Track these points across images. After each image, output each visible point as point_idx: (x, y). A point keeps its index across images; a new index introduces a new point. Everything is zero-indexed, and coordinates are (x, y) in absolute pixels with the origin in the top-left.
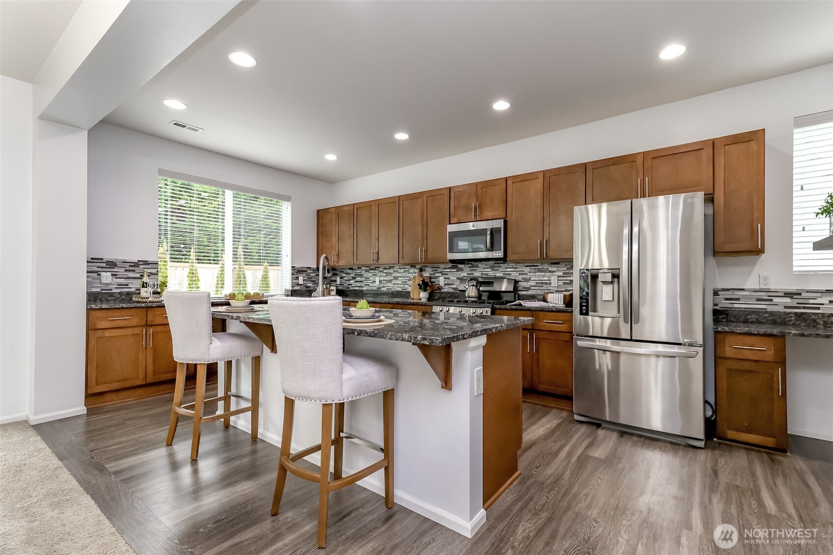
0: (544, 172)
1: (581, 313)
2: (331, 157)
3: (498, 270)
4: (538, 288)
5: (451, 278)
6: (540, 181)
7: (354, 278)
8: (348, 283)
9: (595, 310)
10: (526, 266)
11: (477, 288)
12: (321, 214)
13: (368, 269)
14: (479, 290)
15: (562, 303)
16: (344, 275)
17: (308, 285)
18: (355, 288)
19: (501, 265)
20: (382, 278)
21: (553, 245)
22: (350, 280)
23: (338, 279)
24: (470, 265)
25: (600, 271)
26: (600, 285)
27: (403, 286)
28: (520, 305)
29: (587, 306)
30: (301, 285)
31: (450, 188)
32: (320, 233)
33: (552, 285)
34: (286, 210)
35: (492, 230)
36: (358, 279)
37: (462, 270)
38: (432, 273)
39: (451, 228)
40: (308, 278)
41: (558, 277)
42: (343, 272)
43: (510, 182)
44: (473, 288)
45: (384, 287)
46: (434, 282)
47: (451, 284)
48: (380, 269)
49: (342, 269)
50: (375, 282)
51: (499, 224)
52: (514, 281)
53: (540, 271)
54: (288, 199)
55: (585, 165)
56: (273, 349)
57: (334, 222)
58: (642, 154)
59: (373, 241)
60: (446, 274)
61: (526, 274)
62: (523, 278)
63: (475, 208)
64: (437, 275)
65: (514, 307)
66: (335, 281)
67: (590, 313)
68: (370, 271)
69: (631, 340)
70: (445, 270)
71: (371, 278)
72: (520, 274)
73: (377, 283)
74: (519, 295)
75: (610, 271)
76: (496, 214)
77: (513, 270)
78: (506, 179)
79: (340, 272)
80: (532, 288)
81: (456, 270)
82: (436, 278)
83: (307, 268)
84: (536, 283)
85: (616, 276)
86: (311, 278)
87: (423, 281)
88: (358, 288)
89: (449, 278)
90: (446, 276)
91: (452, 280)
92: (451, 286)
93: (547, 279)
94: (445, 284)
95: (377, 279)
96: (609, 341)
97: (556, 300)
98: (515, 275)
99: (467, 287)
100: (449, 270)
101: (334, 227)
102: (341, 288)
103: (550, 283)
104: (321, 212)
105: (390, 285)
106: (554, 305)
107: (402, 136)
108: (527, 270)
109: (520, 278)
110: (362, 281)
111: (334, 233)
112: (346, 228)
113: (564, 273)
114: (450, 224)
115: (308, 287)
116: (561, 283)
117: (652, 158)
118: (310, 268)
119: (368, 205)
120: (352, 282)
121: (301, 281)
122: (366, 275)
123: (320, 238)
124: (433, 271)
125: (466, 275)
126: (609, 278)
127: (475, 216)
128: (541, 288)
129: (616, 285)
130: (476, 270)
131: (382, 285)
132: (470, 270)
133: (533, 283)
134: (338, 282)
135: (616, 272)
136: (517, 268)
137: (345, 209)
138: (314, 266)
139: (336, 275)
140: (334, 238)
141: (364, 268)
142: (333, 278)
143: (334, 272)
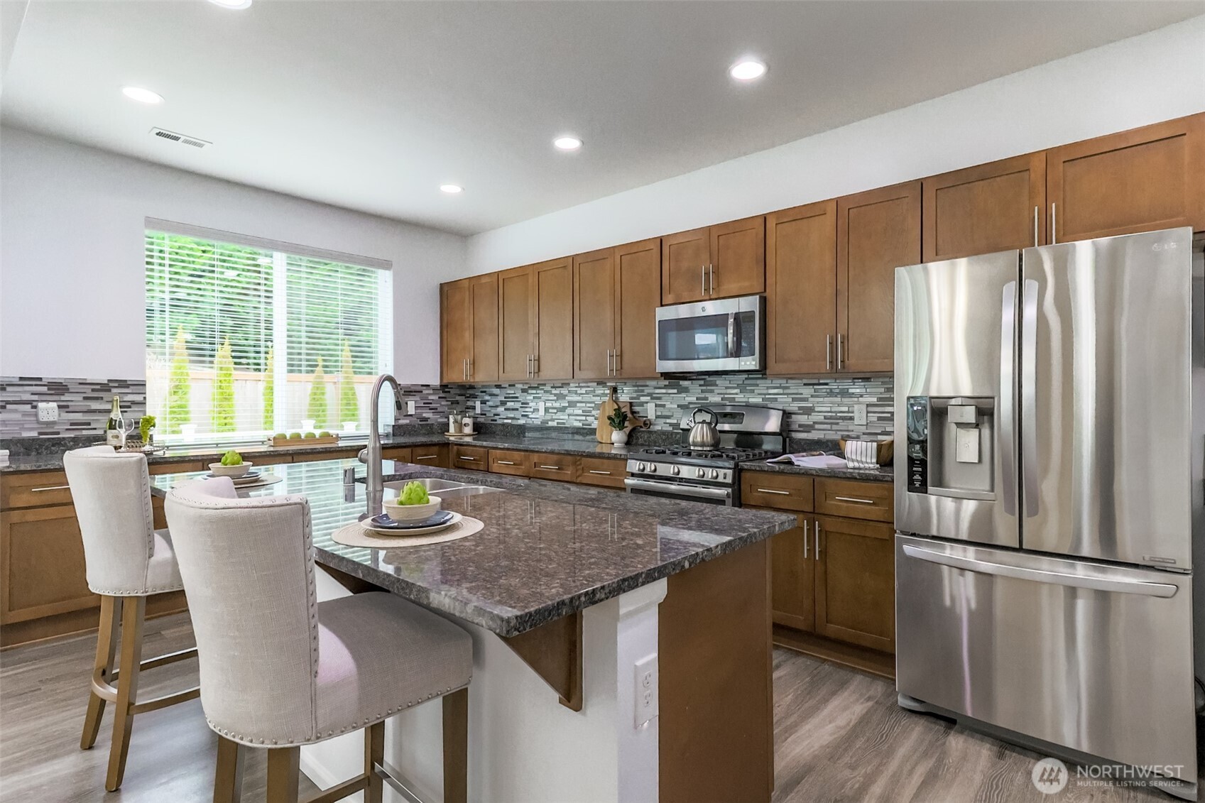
0: (837, 201)
1: (911, 487)
2: (451, 189)
3: (753, 391)
4: (828, 427)
5: (668, 405)
6: (830, 219)
7: (503, 403)
8: (494, 411)
9: (940, 483)
10: (805, 384)
11: (710, 428)
12: (447, 291)
13: (526, 387)
14: (713, 431)
15: (874, 460)
16: (487, 398)
17: (424, 415)
18: (506, 421)
19: (758, 382)
20: (549, 404)
21: (854, 345)
22: (497, 406)
23: (478, 404)
24: (702, 382)
25: (953, 402)
26: (951, 430)
27: (584, 418)
28: (790, 463)
29: (924, 474)
30: (411, 415)
31: (661, 240)
32: (445, 324)
33: (856, 422)
34: (383, 283)
35: (737, 316)
36: (510, 405)
37: (686, 390)
38: (634, 395)
39: (663, 314)
40: (424, 403)
41: (868, 406)
42: (485, 392)
43: (771, 224)
44: (702, 428)
45: (553, 420)
46: (638, 412)
47: (668, 417)
48: (546, 388)
49: (483, 386)
50: (538, 410)
51: (749, 304)
52: (781, 413)
53: (831, 393)
54: (386, 265)
55: (921, 183)
57: (466, 304)
58: (1044, 154)
59: (531, 338)
60: (659, 398)
61: (805, 400)
62: (800, 408)
63: (707, 274)
64: (643, 399)
65: (777, 467)
66: (474, 408)
67: (930, 489)
68: (530, 391)
69: (1020, 549)
70: (657, 391)
71: (531, 404)
72: (794, 400)
73: (542, 412)
74: (791, 440)
75: (972, 401)
76: (745, 285)
77: (780, 391)
78: (765, 218)
79: (482, 392)
80: (817, 426)
81: (675, 391)
82: (642, 404)
83: (423, 386)
84: (825, 418)
85: (985, 413)
86: (431, 403)
87: (618, 410)
88: (509, 421)
89: (663, 406)
90: (659, 402)
91: (670, 409)
92: (668, 421)
93: (846, 409)
94: (657, 417)
95: (541, 406)
96: (971, 550)
97: (860, 455)
98: (786, 402)
99: (693, 425)
100: (664, 391)
101: (466, 314)
102: (481, 420)
103: (852, 419)
104: (446, 289)
105: (563, 417)
106: (856, 465)
107: (567, 143)
108: (807, 391)
109: (794, 407)
110: (517, 409)
111: (466, 323)
112: (486, 315)
113: (880, 399)
114: (662, 306)
115: (426, 419)
116: (873, 417)
117: (1064, 162)
118: (428, 386)
119: (521, 273)
120: (501, 409)
121: (411, 410)
122: (522, 397)
123: (445, 332)
124: (636, 391)
125: (693, 399)
126: (969, 414)
127: (707, 290)
128: (835, 427)
129: (986, 432)
130: (712, 391)
131: (548, 417)
132: (703, 391)
133: (820, 418)
134: (478, 411)
135: (985, 404)
136: (788, 388)
137: (483, 280)
138: (436, 382)
139: (475, 397)
140: (468, 335)
141: (520, 386)
142: (470, 403)
143: (471, 392)
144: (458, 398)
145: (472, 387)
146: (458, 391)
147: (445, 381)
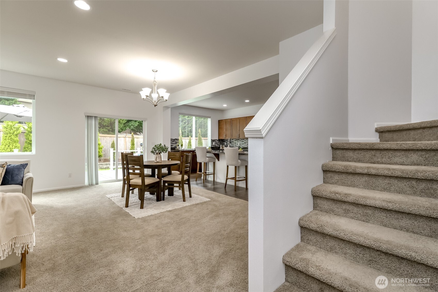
2: (225, 105)
12: (220, 122)
13: (236, 140)
20: (240, 143)
23: (225, 143)
32: (219, 128)
34: (209, 121)
36: (232, 143)
45: (241, 146)
48: (240, 140)
54: (210, 117)
56: (219, 160)
57: (224, 124)
59: (238, 131)
66: (224, 144)
71: (237, 143)
73: (239, 144)
86: (217, 143)
95: (239, 143)
101: (224, 126)
104: (220, 121)
105: (243, 145)
111: (224, 128)
112: (228, 126)
115: (216, 146)
118: (216, 140)
119: (236, 119)
121: (214, 144)
122: (235, 142)
123: (219, 129)
131: (240, 145)
134: (225, 144)
137: (228, 120)
138: (218, 139)
139: (225, 142)
140: (224, 130)
141: (234, 140)
142: (223, 143)
143: (224, 141)
144: (221, 142)
145: (224, 140)
146: (221, 141)
147: (220, 139)
